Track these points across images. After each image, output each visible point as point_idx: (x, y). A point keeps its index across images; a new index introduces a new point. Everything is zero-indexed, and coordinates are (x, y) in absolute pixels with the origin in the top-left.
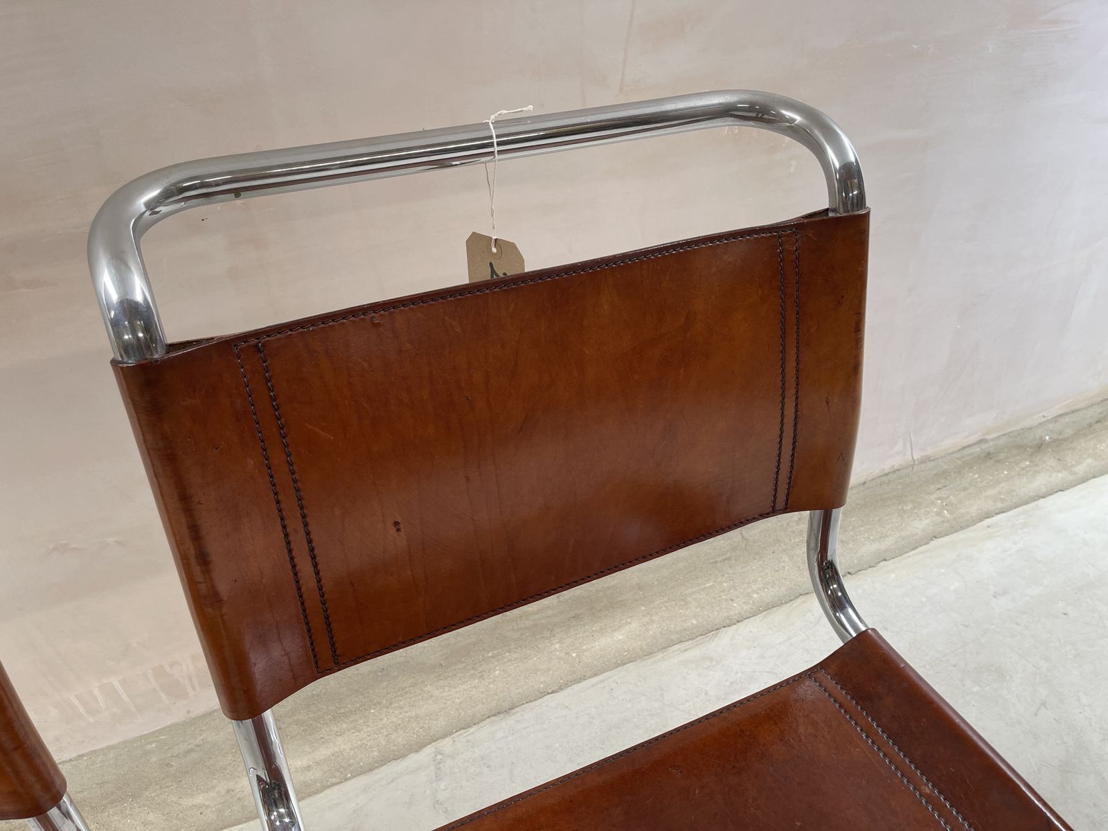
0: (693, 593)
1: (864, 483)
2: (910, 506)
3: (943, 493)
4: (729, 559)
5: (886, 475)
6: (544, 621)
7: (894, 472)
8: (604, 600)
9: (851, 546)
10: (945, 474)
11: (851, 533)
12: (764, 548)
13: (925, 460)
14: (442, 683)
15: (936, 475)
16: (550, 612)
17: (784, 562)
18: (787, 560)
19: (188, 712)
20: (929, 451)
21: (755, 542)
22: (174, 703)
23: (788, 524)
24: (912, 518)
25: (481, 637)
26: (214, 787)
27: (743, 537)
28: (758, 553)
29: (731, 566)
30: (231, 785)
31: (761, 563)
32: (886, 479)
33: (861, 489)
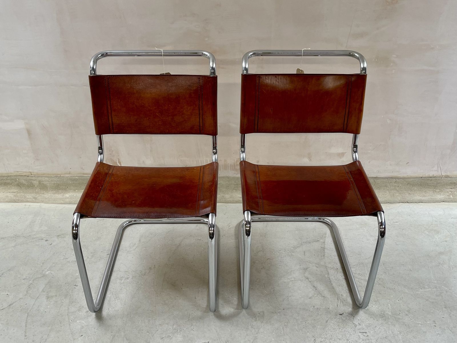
1: (422, 177)
2: (438, 190)
3: (453, 190)
5: (430, 177)
7: (434, 177)
9: (412, 195)
10: (454, 184)
11: (413, 192)
12: (381, 187)
13: (447, 177)
15: (451, 183)
17: (387, 193)
18: (388, 193)
20: (448, 174)
21: (378, 184)
23: (391, 182)
24: (438, 194)
26: (220, 194)
27: (374, 181)
30: (224, 195)
31: (379, 191)
32: (430, 179)
33: (420, 179)
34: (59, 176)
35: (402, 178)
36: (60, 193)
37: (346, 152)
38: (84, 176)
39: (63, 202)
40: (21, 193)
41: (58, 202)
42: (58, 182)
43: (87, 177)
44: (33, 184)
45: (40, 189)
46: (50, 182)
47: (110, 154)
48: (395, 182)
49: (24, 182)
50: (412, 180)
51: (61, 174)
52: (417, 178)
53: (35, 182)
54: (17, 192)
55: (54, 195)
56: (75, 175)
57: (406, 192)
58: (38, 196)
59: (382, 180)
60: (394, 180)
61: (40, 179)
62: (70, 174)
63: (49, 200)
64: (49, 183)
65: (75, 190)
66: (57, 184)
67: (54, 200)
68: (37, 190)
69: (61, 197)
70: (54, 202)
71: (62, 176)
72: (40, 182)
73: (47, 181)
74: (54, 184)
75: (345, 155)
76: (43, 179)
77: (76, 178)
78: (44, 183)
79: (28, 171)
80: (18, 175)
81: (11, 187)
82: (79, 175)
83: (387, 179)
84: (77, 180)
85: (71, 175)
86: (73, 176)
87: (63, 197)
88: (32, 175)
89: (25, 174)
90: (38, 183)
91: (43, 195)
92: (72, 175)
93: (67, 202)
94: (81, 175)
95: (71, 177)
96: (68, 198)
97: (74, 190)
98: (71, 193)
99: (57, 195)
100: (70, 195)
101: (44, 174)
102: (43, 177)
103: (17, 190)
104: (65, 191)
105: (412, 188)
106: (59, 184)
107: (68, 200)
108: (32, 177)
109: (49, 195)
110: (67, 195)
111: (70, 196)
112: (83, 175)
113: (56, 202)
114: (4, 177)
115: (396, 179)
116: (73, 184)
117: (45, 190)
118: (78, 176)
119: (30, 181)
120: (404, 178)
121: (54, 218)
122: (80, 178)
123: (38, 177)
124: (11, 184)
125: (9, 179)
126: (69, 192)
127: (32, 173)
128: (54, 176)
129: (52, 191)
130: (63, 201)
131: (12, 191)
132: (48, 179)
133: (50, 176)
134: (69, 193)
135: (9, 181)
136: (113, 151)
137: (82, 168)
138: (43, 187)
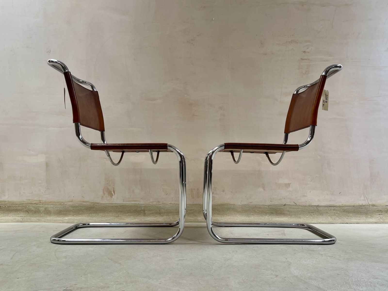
0: (302, 217)
1: (354, 206)
2: (369, 216)
3: (381, 216)
4: (313, 212)
5: (361, 206)
6: (264, 211)
7: (364, 206)
8: (280, 211)
9: (349, 219)
10: (381, 211)
11: (350, 217)
13: (373, 205)
14: (240, 215)
15: (378, 210)
16: (266, 209)
19: (193, 202)
20: (374, 203)
22: (192, 199)
23: (330, 210)
24: (370, 218)
25: (250, 209)
28: (321, 214)
29: (313, 214)
31: (322, 217)
32: (361, 207)
33: (353, 207)
34: (62, 204)
35: (338, 207)
36: (60, 217)
37: (291, 183)
38: (83, 204)
40: (28, 217)
41: (58, 222)
42: (61, 209)
43: (86, 204)
44: (39, 210)
45: (45, 214)
46: (55, 208)
47: (107, 184)
48: (334, 209)
49: (33, 209)
50: (346, 208)
51: (64, 202)
52: (350, 206)
53: (42, 208)
54: (25, 216)
56: (76, 203)
57: (344, 217)
58: (42, 218)
59: (323, 208)
60: (333, 208)
61: (46, 206)
63: (50, 221)
64: (53, 209)
65: (73, 215)
66: (60, 210)
68: (41, 215)
69: (61, 219)
70: (55, 221)
72: (46, 209)
73: (52, 208)
74: (57, 210)
75: (291, 186)
76: (49, 206)
77: (77, 205)
78: (49, 209)
79: (39, 199)
80: (29, 203)
81: (20, 213)
83: (326, 208)
84: (77, 207)
85: (72, 203)
87: (63, 219)
88: (40, 203)
89: (34, 202)
90: (44, 209)
91: (46, 218)
92: (74, 203)
94: (81, 203)
98: (70, 217)
101: (50, 202)
102: (50, 205)
103: (25, 215)
104: (65, 216)
105: (349, 215)
106: (61, 210)
108: (40, 205)
109: (52, 218)
110: (66, 218)
111: (68, 219)
114: (17, 204)
115: (334, 207)
116: (73, 210)
117: (48, 215)
118: (78, 204)
119: (38, 208)
120: (340, 207)
122: (80, 205)
123: (45, 205)
124: (21, 210)
125: (20, 206)
126: (68, 216)
127: (41, 202)
128: (58, 204)
129: (54, 215)
130: (62, 221)
131: (20, 215)
132: (53, 206)
133: (55, 204)
135: (19, 208)
136: (110, 181)
137: (83, 196)
138: (47, 212)
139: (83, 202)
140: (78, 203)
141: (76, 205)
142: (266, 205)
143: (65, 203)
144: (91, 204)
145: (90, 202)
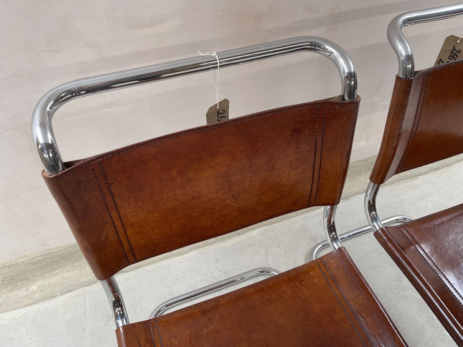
36: (19, 288)
38: (52, 252)
39: (31, 301)
42: (11, 274)
43: (57, 251)
55: (12, 294)
56: (36, 256)
62: (26, 257)
63: (7, 305)
66: (9, 276)
67: (15, 303)
69: (25, 294)
70: (18, 305)
71: (15, 264)
74: (5, 278)
77: (40, 260)
82: (43, 254)
84: (42, 261)
85: (28, 258)
86: (33, 258)
87: (28, 293)
93: (38, 299)
95: (29, 260)
96: (37, 291)
97: (40, 275)
98: (38, 281)
99: (17, 293)
100: (38, 285)
104: (27, 282)
106: (13, 276)
107: (38, 295)
109: (4, 296)
110: (34, 288)
111: (38, 287)
112: (49, 252)
113: (20, 304)
116: (37, 268)
118: (42, 256)
121: (30, 341)
122: (46, 256)
130: (31, 299)
134: (35, 282)
137: (45, 244)
139: (49, 250)
140: (40, 255)
141: (38, 259)
142: (362, 160)
143: (12, 263)
144: (67, 248)
145: (64, 246)
